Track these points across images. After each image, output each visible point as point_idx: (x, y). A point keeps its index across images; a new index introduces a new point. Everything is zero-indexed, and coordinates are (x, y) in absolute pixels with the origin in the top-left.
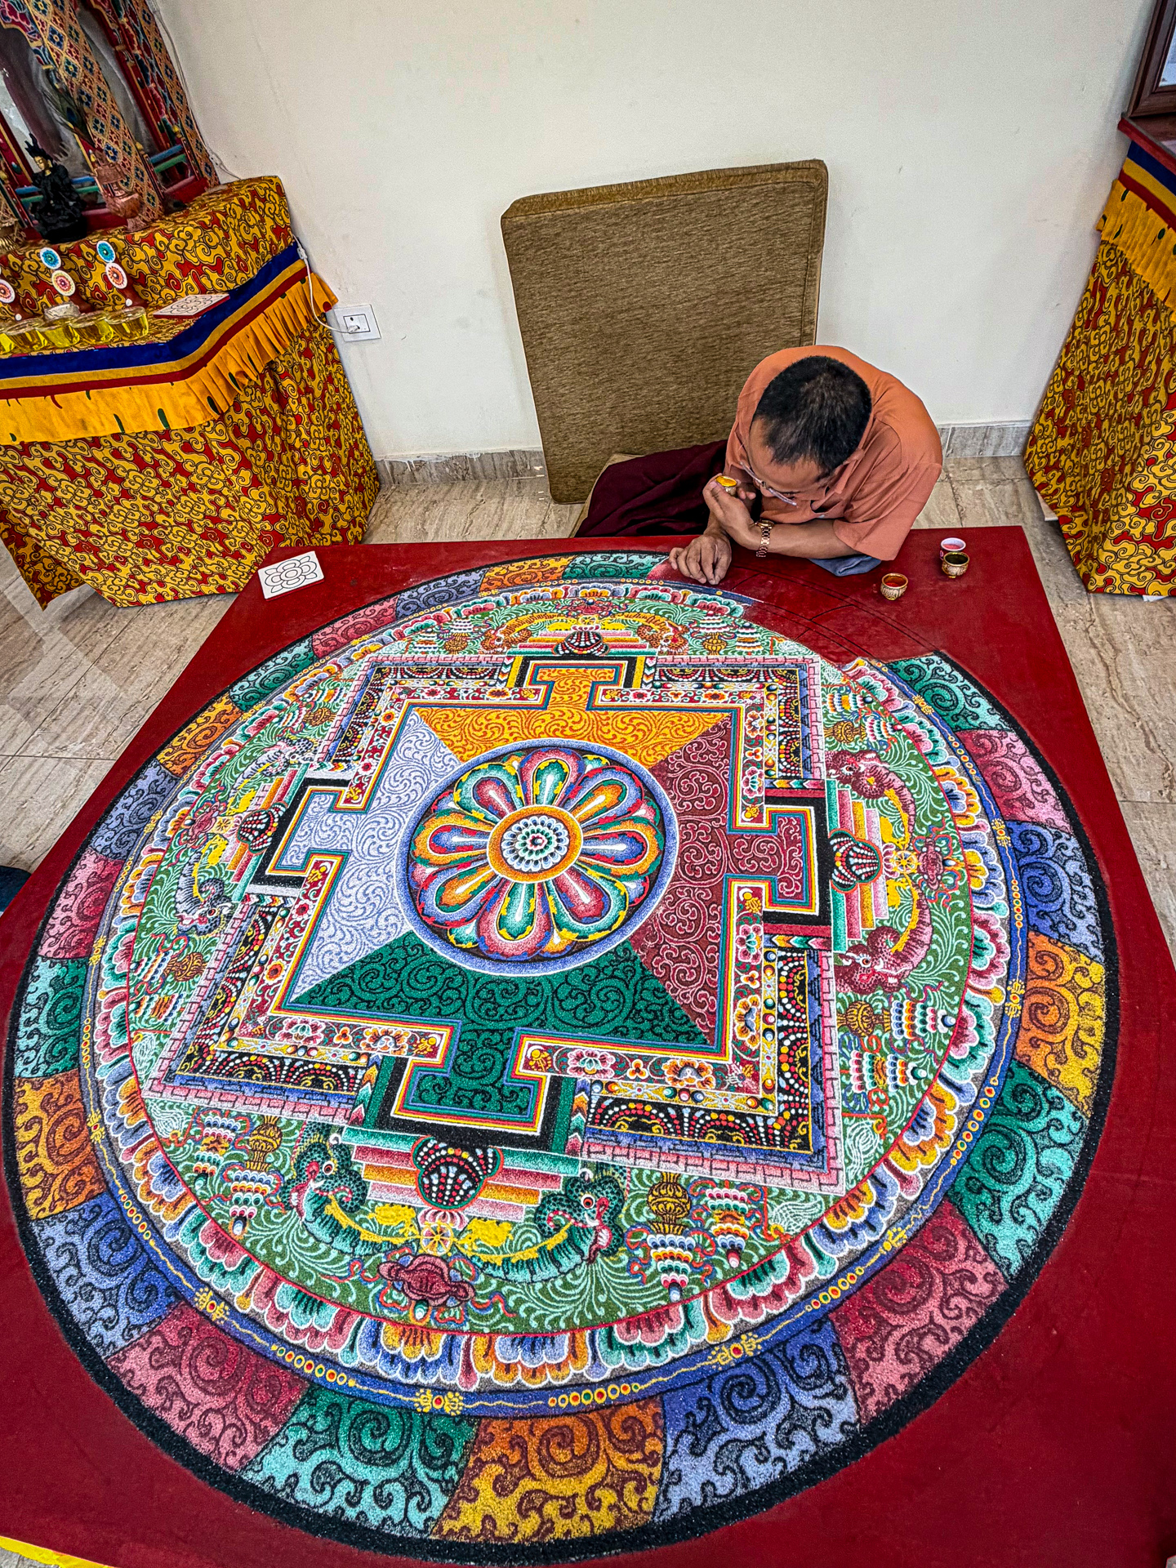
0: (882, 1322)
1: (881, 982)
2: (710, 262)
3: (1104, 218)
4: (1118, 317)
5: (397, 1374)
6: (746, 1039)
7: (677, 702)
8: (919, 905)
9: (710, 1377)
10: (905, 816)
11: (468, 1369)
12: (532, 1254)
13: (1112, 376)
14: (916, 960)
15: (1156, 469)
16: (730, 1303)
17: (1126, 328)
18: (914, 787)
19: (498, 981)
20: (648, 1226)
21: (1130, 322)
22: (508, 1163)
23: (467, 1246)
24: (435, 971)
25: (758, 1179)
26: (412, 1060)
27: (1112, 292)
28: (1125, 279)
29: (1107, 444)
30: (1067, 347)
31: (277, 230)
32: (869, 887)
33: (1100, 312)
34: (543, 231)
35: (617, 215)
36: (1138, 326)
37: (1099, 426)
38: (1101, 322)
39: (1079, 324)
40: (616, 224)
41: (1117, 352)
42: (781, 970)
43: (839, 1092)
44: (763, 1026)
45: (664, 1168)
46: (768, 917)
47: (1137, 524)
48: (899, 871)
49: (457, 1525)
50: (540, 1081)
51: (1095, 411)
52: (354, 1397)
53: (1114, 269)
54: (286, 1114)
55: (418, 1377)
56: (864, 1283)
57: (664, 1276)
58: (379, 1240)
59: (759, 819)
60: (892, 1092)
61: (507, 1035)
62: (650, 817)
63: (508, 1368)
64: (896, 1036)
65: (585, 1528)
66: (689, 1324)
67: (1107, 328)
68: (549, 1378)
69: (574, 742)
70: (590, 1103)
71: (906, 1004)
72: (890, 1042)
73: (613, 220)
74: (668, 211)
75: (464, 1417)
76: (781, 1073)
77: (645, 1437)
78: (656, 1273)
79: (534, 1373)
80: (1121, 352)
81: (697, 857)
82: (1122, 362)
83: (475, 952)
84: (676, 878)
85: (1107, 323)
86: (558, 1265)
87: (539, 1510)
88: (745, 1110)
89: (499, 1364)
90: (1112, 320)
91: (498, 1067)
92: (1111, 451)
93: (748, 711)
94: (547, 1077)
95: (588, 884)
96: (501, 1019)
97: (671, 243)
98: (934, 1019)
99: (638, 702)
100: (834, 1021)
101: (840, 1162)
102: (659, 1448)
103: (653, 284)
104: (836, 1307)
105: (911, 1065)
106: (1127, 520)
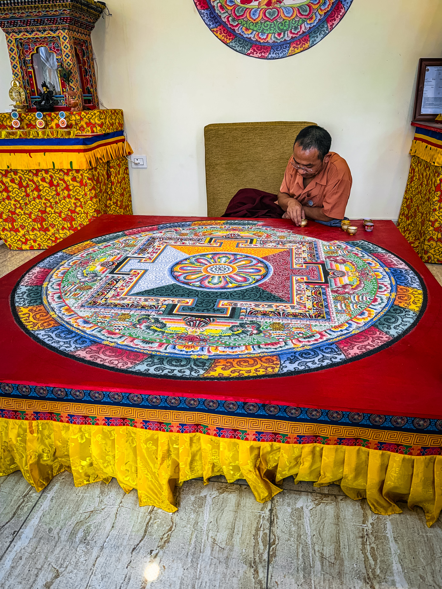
0: (352, 344)
1: (348, 293)
2: (277, 148)
3: (411, 150)
4: (419, 176)
5: (184, 353)
6: (301, 301)
7: (269, 247)
8: (359, 281)
9: (295, 353)
10: (354, 267)
11: (209, 352)
12: (230, 334)
13: (420, 192)
14: (359, 289)
15: (437, 213)
16: (300, 342)
17: (422, 177)
18: (357, 261)
19: (210, 292)
20: (270, 330)
21: (422, 174)
22: (218, 321)
23: (205, 333)
24: (186, 290)
25: (308, 323)
26: (179, 305)
27: (417, 170)
28: (419, 164)
29: (421, 213)
30: (406, 192)
31: (119, 123)
32: (343, 278)
33: (414, 176)
34: (220, 132)
35: (247, 130)
36: (425, 174)
37: (418, 209)
38: (414, 179)
39: (408, 184)
40: (246, 133)
41: (420, 185)
42: (312, 291)
43: (334, 309)
44: (306, 299)
45: (274, 321)
46: (306, 282)
47: (435, 234)
48: (352, 275)
49: (210, 375)
50: (228, 308)
51: (416, 205)
52: (167, 357)
53: (416, 163)
54: (131, 313)
55: (192, 353)
56: (345, 339)
57: (276, 338)
58: (173, 332)
59: (302, 266)
60: (352, 309)
61: (214, 301)
62: (262, 265)
63: (224, 352)
64: (353, 300)
65: (255, 374)
66: (286, 344)
67: (417, 180)
68: (239, 353)
69: (232, 253)
70: (247, 311)
71: (356, 296)
72: (351, 302)
73: (245, 131)
74: (264, 130)
75: (208, 359)
76: (313, 306)
77: (273, 361)
78: (274, 337)
79: (233, 352)
80: (421, 184)
81: (280, 272)
82: (422, 187)
83: (200, 287)
84: (273, 276)
85: (416, 178)
86: (239, 336)
87: (239, 372)
88: (302, 312)
89: (220, 351)
90: (418, 177)
91: (212, 305)
92: (422, 214)
93: (295, 249)
94: (230, 308)
95: (240, 276)
96: (212, 298)
97: (265, 140)
98: (366, 298)
99: (255, 246)
100: (332, 298)
101: (336, 320)
102: (279, 363)
103: (257, 153)
104: (336, 342)
105: (358, 306)
106: (431, 232)
